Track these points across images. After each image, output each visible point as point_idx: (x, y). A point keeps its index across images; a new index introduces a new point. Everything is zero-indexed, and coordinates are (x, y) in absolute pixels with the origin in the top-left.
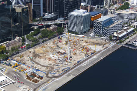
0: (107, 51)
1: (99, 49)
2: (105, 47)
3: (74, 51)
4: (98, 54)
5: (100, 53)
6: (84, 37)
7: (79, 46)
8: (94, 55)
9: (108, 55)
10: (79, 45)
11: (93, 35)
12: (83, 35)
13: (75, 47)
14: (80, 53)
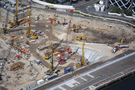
0: (122, 65)
1: (98, 58)
2: (121, 52)
3: (19, 57)
4: (87, 73)
5: (94, 70)
6: (72, 11)
7: (43, 43)
8: (70, 77)
9: (118, 80)
10: (47, 37)
11: (102, 9)
12: (71, 7)
13: (28, 43)
14: (36, 65)
